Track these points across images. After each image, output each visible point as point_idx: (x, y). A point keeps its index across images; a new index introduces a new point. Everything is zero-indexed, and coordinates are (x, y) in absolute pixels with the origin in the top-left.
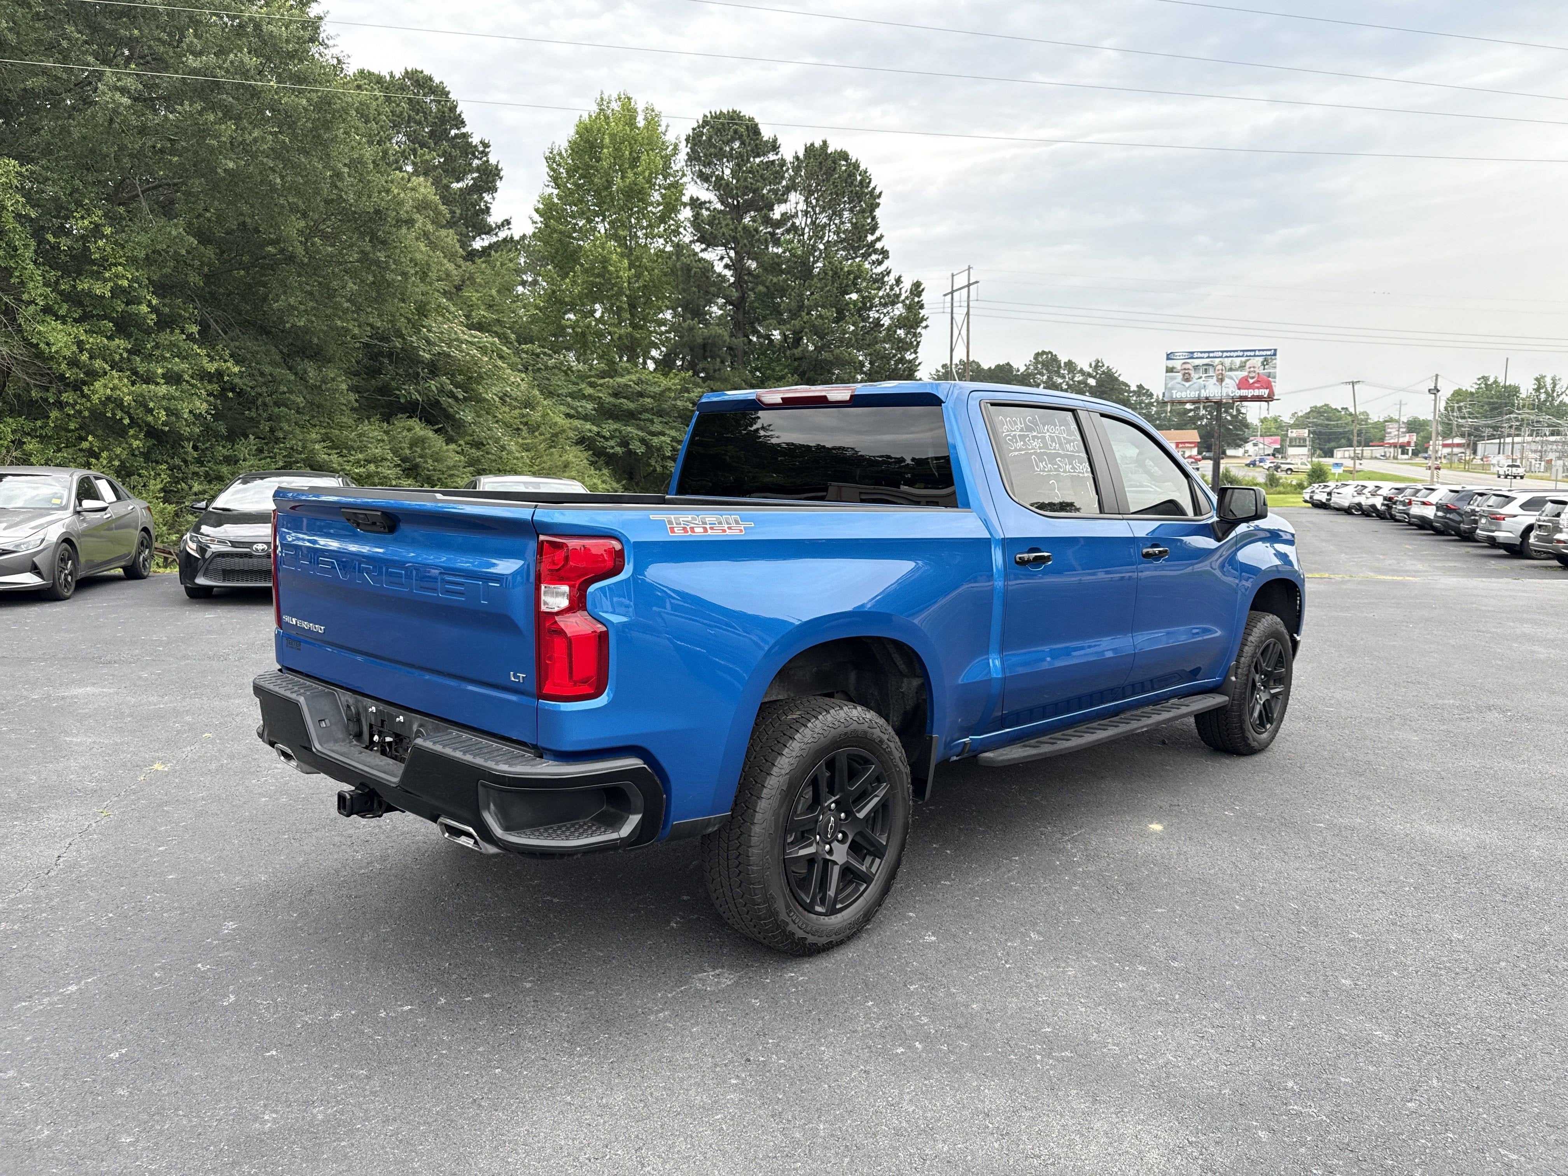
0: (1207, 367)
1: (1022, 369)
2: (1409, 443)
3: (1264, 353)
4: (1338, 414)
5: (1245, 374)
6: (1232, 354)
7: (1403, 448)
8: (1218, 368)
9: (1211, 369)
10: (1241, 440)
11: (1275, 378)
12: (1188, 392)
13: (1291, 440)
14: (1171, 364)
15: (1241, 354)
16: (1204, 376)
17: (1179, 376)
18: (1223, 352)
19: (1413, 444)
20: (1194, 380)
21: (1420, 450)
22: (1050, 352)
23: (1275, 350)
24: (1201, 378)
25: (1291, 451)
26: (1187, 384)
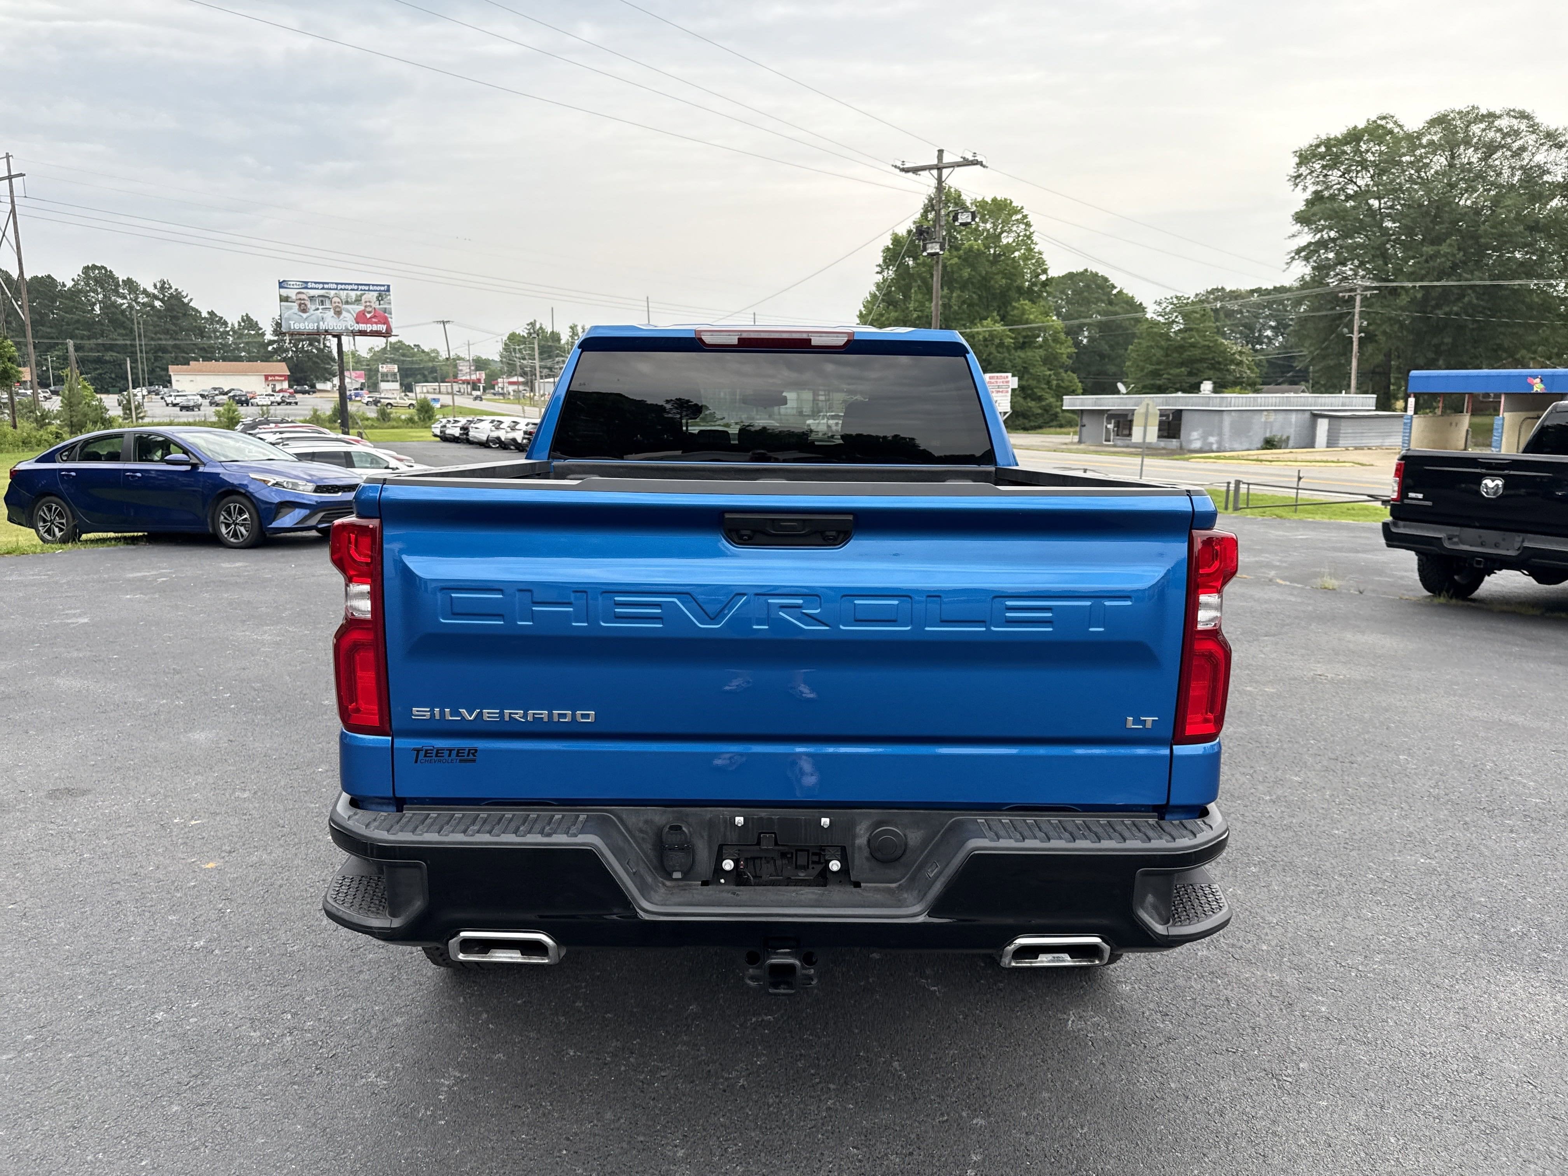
0: (323, 299)
1: (70, 284)
2: (479, 380)
3: (378, 288)
4: (412, 351)
5: (361, 308)
6: (347, 287)
7: (475, 386)
8: (334, 300)
9: (327, 302)
10: (330, 374)
11: (391, 314)
12: (306, 324)
13: (383, 375)
14: (284, 292)
15: (356, 287)
16: (321, 307)
17: (295, 306)
18: (337, 284)
19: (483, 381)
20: (311, 312)
21: (490, 385)
22: (103, 267)
23: (389, 286)
24: (318, 309)
25: (383, 386)
26: (305, 315)
